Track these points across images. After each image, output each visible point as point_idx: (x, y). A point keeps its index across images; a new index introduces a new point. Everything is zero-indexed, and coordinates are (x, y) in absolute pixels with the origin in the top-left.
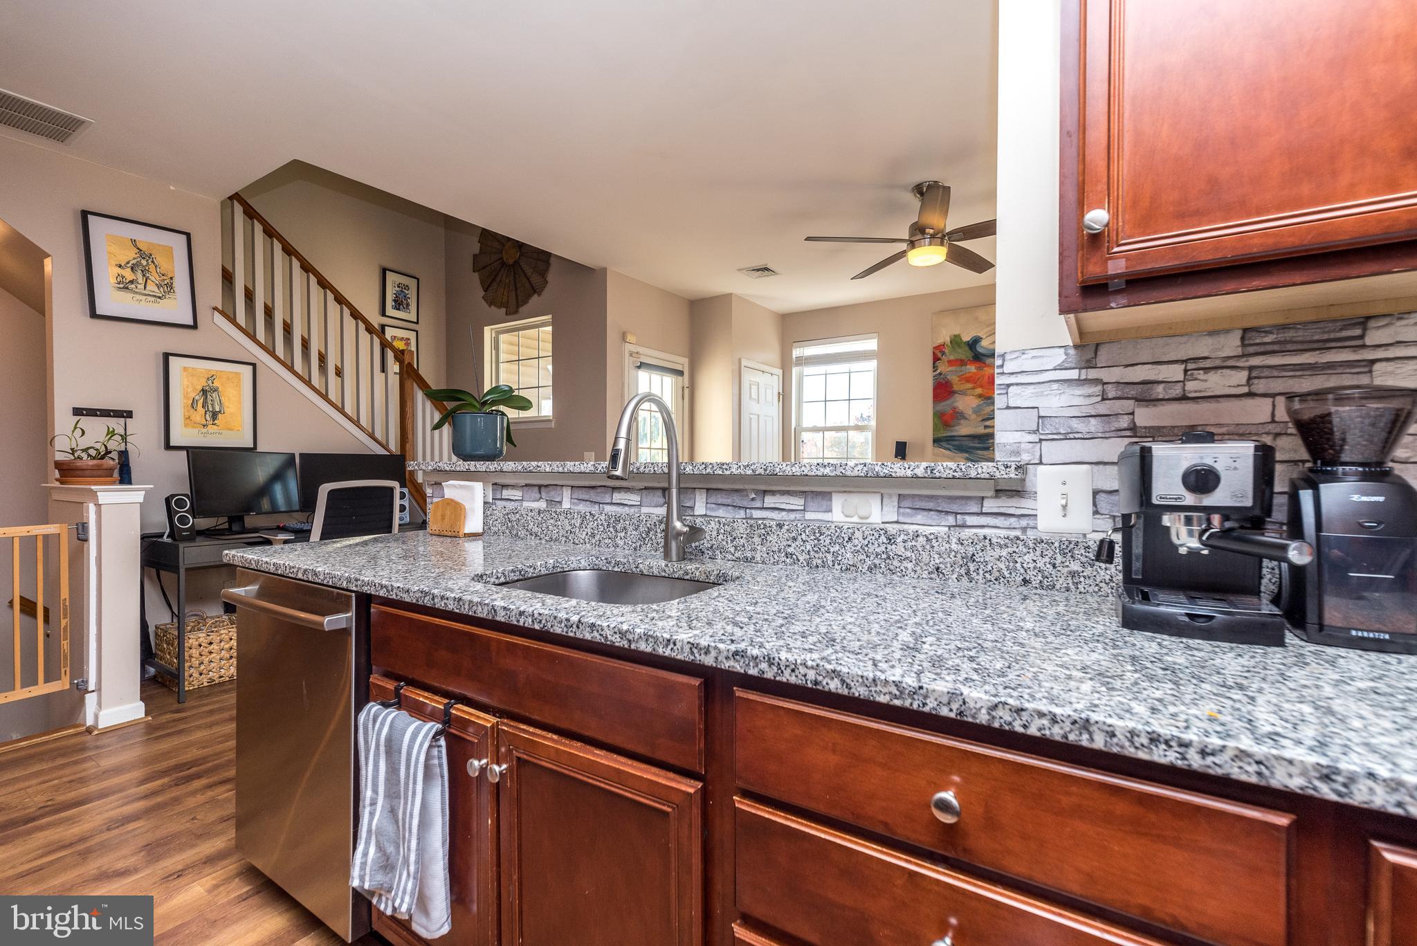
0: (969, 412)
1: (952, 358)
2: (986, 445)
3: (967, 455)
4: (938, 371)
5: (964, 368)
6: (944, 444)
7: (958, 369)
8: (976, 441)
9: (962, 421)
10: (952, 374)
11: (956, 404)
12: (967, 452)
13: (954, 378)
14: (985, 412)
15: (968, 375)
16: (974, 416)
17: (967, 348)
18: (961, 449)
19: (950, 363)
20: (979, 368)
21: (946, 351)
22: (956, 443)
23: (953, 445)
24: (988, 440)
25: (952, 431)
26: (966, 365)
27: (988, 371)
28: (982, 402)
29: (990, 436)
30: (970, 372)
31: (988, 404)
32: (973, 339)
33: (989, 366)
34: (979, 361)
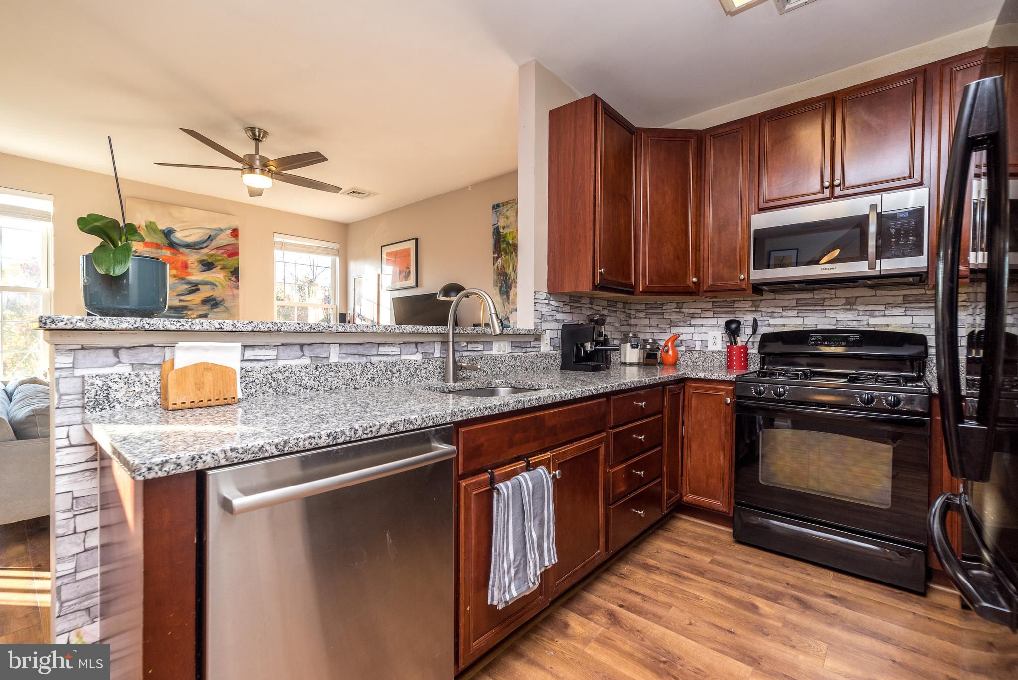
1: (149, 240)
2: (181, 315)
5: (159, 251)
7: (154, 250)
8: (172, 311)
14: (179, 289)
17: (162, 236)
19: (146, 244)
20: (174, 254)
21: (142, 233)
24: (182, 311)
26: (161, 249)
27: (182, 258)
28: (177, 281)
29: (185, 308)
30: (165, 256)
31: (183, 284)
32: (168, 229)
33: (182, 253)
34: (174, 248)
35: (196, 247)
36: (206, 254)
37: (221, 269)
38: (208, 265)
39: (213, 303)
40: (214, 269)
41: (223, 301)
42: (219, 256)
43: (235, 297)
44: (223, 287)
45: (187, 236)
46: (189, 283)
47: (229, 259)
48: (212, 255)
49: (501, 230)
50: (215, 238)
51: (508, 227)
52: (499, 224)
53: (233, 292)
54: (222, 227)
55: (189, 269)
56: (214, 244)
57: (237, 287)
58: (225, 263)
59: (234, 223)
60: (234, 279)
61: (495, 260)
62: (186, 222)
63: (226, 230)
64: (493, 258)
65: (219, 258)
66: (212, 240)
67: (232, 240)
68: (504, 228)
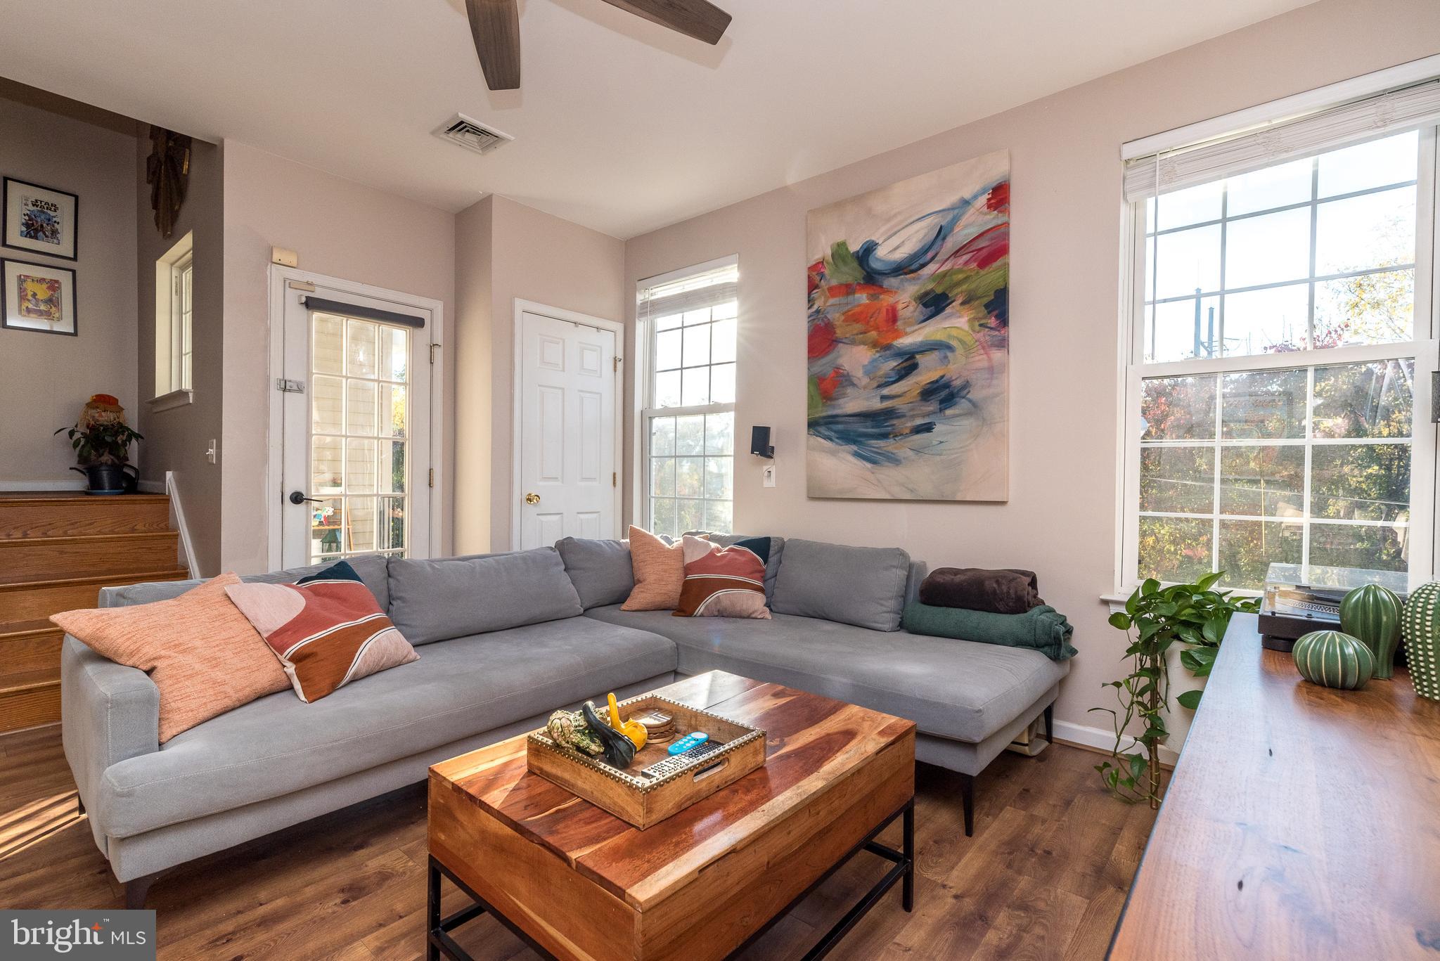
0: (858, 374)
1: (834, 282)
2: (883, 430)
3: (855, 448)
4: (815, 307)
5: (850, 298)
6: (823, 430)
7: (842, 300)
8: (870, 423)
9: (849, 390)
10: (834, 308)
11: (841, 361)
12: (855, 442)
13: (835, 317)
14: (882, 373)
15: (857, 310)
16: (865, 381)
17: (855, 264)
18: (847, 438)
19: (833, 291)
20: (873, 297)
21: (827, 272)
22: (840, 427)
23: (835, 432)
24: (886, 420)
25: (834, 407)
26: (854, 293)
27: (887, 300)
28: (878, 355)
29: (889, 414)
30: (860, 305)
31: (887, 359)
32: (865, 247)
33: (887, 291)
34: (873, 284)
35: (913, 267)
36: (933, 277)
37: (963, 304)
38: (935, 304)
39: (943, 394)
40: (948, 310)
41: (966, 385)
42: (960, 271)
43: (994, 371)
44: (968, 349)
45: (895, 249)
46: (900, 353)
47: (982, 272)
48: (945, 275)
50: (952, 230)
53: (990, 359)
54: (967, 196)
55: (899, 323)
56: (951, 244)
57: (1003, 344)
58: (973, 286)
59: (994, 172)
60: (992, 322)
62: (895, 215)
63: (975, 197)
65: (961, 276)
66: (944, 239)
67: (992, 219)
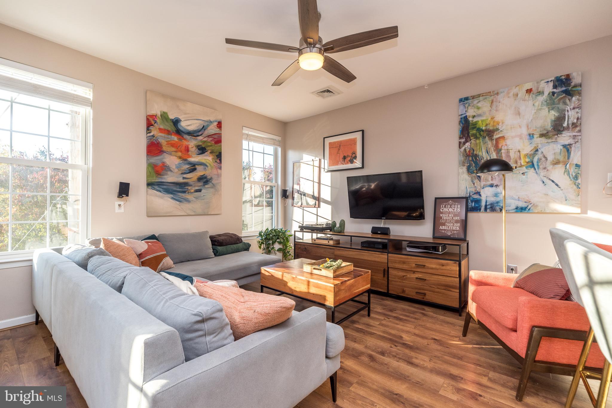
0: (173, 167)
1: (162, 127)
2: (184, 190)
3: (172, 196)
4: (152, 134)
5: (170, 136)
6: (156, 187)
7: (166, 136)
8: (178, 187)
9: (169, 173)
10: (162, 139)
11: (165, 160)
12: (172, 193)
13: (163, 142)
14: (183, 169)
15: (173, 142)
16: (176, 170)
17: (172, 124)
18: (168, 191)
19: (161, 130)
20: (179, 139)
21: (158, 121)
22: (165, 187)
23: (162, 188)
24: (185, 186)
25: (162, 178)
26: (171, 135)
27: (185, 143)
28: (181, 162)
29: (186, 184)
30: (174, 141)
31: (185, 164)
32: (176, 119)
33: (185, 139)
34: (180, 135)
35: (195, 135)
36: (201, 141)
37: (210, 153)
38: (202, 150)
39: (205, 180)
40: (206, 153)
41: (211, 179)
42: (209, 142)
43: (219, 176)
44: (212, 168)
45: (189, 125)
46: (190, 163)
47: (216, 145)
48: (205, 142)
49: (470, 119)
50: (207, 128)
51: (479, 115)
52: (467, 114)
53: (218, 172)
54: (212, 120)
55: (190, 152)
56: (207, 133)
57: (220, 168)
58: (213, 149)
59: (219, 118)
60: (218, 161)
61: (460, 145)
62: (188, 114)
63: (214, 122)
64: (460, 143)
65: (210, 144)
66: (205, 130)
67: (217, 131)
68: (474, 117)
